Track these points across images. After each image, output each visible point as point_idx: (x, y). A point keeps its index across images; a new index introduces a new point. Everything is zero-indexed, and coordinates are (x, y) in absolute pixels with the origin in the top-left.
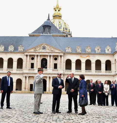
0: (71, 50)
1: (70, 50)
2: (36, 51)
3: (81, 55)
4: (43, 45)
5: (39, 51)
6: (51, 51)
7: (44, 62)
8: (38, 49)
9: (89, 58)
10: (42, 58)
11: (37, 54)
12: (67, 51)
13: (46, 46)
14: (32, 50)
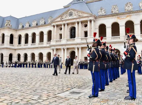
0: (105, 12)
1: (103, 12)
2: (63, 19)
3: (118, 16)
4: (69, 11)
5: (65, 19)
6: (79, 16)
7: (73, 31)
8: (64, 17)
9: (130, 18)
10: (70, 26)
11: (64, 22)
12: (99, 14)
13: (73, 12)
14: (59, 19)
